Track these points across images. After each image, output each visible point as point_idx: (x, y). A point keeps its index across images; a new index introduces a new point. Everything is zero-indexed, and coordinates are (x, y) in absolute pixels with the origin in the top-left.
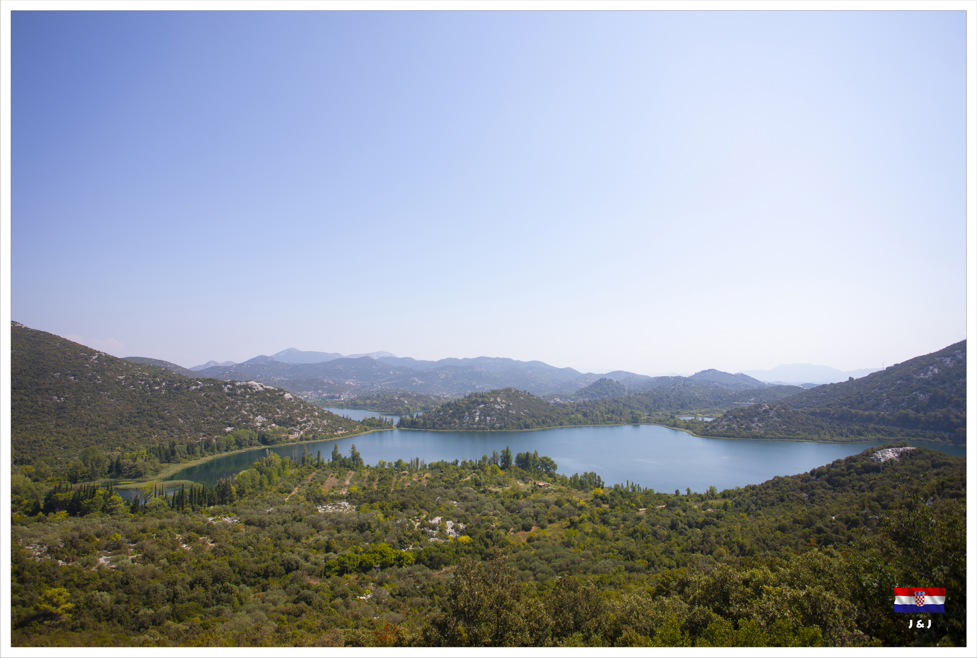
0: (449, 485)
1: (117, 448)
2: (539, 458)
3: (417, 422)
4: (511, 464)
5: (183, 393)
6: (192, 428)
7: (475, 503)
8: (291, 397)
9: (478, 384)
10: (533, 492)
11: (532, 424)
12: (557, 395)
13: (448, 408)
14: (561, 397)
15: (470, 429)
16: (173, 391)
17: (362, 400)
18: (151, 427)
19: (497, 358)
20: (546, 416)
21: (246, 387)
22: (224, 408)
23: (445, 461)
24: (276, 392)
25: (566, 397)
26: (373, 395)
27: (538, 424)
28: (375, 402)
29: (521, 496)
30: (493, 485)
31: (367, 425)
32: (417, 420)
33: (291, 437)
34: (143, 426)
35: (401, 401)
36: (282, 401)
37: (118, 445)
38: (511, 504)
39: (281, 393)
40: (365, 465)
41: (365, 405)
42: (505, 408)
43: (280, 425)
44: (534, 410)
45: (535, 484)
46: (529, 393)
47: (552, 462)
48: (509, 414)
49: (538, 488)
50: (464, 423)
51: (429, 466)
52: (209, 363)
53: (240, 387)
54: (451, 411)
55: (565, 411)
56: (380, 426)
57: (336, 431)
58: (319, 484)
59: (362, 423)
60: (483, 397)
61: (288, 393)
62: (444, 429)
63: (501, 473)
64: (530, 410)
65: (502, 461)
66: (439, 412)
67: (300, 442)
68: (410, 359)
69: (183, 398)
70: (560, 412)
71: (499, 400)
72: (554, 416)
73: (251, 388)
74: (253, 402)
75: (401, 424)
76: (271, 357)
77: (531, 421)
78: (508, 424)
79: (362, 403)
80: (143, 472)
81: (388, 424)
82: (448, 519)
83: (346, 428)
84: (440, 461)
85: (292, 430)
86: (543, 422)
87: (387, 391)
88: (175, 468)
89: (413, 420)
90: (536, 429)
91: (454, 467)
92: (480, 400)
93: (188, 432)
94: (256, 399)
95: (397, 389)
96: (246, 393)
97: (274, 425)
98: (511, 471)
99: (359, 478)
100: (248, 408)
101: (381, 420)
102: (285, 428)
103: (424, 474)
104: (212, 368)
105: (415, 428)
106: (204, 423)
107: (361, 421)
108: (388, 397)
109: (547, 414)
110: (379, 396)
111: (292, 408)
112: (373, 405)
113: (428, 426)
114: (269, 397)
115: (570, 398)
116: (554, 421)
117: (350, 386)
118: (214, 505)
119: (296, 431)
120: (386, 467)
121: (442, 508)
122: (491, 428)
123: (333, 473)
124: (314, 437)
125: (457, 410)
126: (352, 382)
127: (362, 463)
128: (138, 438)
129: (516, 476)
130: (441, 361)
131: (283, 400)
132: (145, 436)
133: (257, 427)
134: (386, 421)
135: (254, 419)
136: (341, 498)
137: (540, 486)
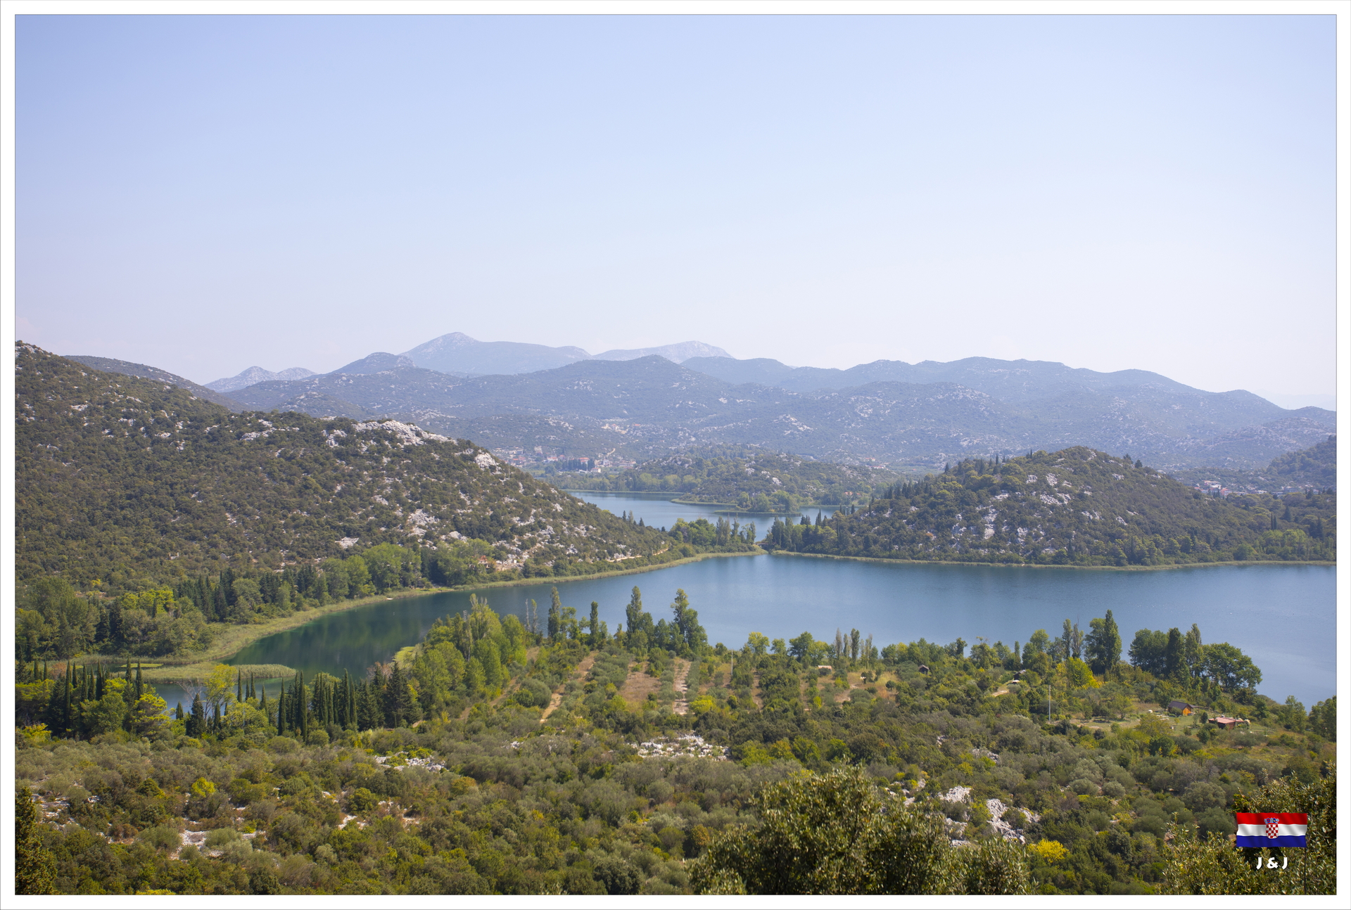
0: (961, 708)
1: (94, 583)
2: (1205, 649)
3: (822, 537)
4: (1117, 659)
5: (229, 449)
6: (260, 538)
7: (1049, 759)
8: (493, 462)
9: (967, 434)
10: (1203, 738)
11: (1151, 551)
12: (1212, 471)
13: (904, 501)
14: (1224, 477)
15: (970, 560)
16: (204, 443)
17: (654, 474)
18: (163, 532)
19: (1022, 363)
20: (1193, 532)
21: (380, 435)
22: (331, 489)
23: (929, 642)
24: (455, 448)
25: (1241, 478)
26: (684, 462)
27: (1169, 552)
28: (689, 479)
29: (1174, 749)
30: (1081, 715)
31: (686, 539)
32: (820, 531)
33: (501, 567)
34: (145, 530)
35: (763, 478)
36: (471, 474)
37: (95, 574)
38: (1150, 768)
39: (468, 452)
40: (712, 643)
41: (664, 487)
42: (1071, 504)
43: (471, 535)
44: (1156, 511)
45: (1204, 718)
46: (1138, 464)
47: (1245, 662)
48: (1081, 520)
49: (1217, 729)
50: (952, 542)
51: (885, 654)
52: (249, 371)
53: (365, 435)
54: (913, 509)
55: (1251, 519)
56: (722, 543)
57: (611, 554)
58: (612, 688)
59: (673, 534)
60: (1005, 471)
61: (485, 451)
62: (897, 557)
63: (1095, 682)
64: (1142, 512)
65: (1093, 650)
66: (881, 509)
67: (524, 581)
68: (773, 363)
69: (231, 461)
70: (1236, 521)
71: (1051, 480)
72: (1217, 532)
73: (392, 439)
74: (400, 475)
75: (777, 540)
76: (404, 357)
77: (1148, 542)
78: (1080, 548)
79: (656, 481)
80: (175, 642)
81: (742, 540)
82: (991, 795)
83: (634, 546)
84: (917, 641)
85: (502, 548)
86: (1185, 549)
87: (718, 451)
88: (240, 636)
89: (808, 530)
90: (1164, 567)
91: (953, 659)
92: (997, 479)
93: (250, 548)
94: (407, 467)
95: (744, 446)
96: (382, 451)
97: (455, 534)
98: (1121, 679)
99: (706, 676)
100: (389, 490)
101: (722, 530)
102: (485, 543)
103: (878, 673)
104: (261, 386)
105: (814, 551)
106: (286, 526)
107: (668, 529)
108: (723, 467)
109: (1195, 524)
110: (699, 464)
111: (496, 492)
112: (686, 488)
113: (850, 549)
114: (438, 462)
115: (1253, 482)
116: (1217, 545)
117: (615, 436)
118: (374, 728)
119: (511, 552)
120: (769, 651)
121: (964, 765)
122: (1029, 560)
123: (637, 661)
124: (558, 569)
125: (933, 505)
126: (620, 424)
127: (703, 638)
128: (138, 559)
129: (1140, 695)
130: (860, 369)
131: (474, 470)
132: (152, 554)
133: (414, 539)
134: (734, 532)
135: (405, 517)
136: (681, 725)
137: (1222, 726)
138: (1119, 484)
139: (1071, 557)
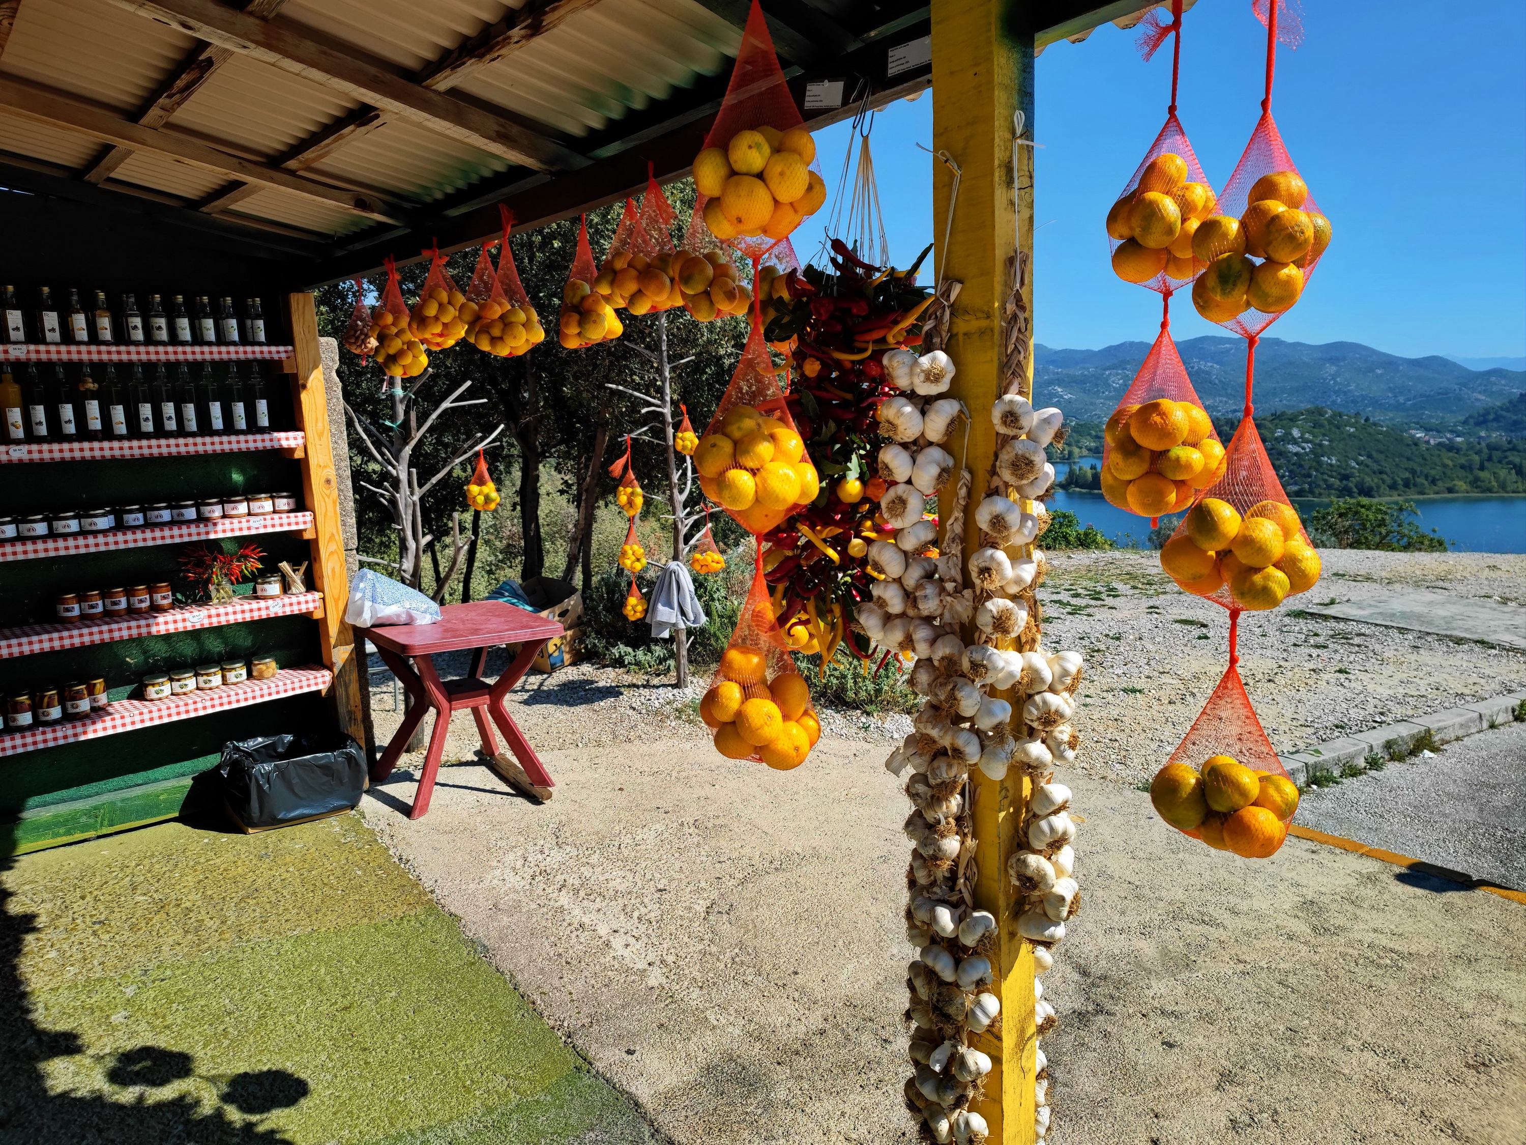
20: (1413, 472)
27: (1393, 487)
42: (1312, 451)
44: (1382, 456)
46: (1367, 419)
48: (1320, 463)
64: (1370, 457)
70: (1447, 462)
71: (1296, 433)
72: (1434, 472)
77: (1375, 480)
86: (1407, 485)
109: (1415, 466)
115: (1452, 432)
116: (1433, 481)
138: (1351, 435)
139: (1311, 492)
